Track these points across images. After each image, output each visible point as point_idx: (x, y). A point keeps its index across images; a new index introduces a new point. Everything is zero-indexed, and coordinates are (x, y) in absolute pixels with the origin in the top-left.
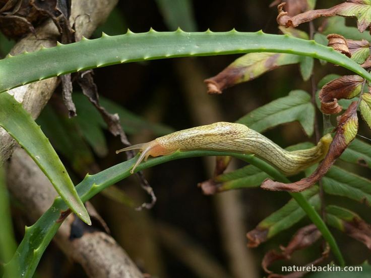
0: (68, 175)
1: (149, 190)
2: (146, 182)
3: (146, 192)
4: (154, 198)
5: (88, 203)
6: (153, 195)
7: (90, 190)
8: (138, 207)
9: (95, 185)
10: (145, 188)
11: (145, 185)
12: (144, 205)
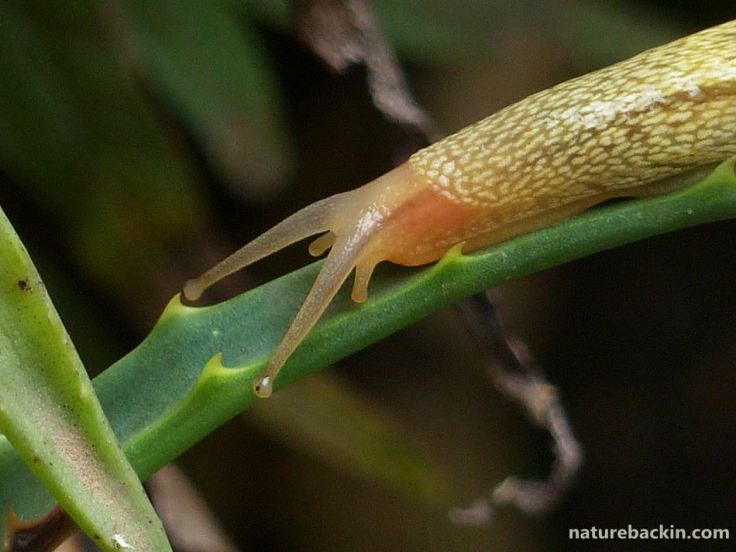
0: (49, 304)
1: (539, 397)
2: (518, 350)
3: (516, 413)
4: (568, 451)
5: (168, 480)
6: (559, 427)
7: (187, 395)
8: (466, 504)
9: (218, 370)
10: (512, 385)
11: (513, 367)
12: (507, 490)
